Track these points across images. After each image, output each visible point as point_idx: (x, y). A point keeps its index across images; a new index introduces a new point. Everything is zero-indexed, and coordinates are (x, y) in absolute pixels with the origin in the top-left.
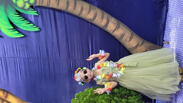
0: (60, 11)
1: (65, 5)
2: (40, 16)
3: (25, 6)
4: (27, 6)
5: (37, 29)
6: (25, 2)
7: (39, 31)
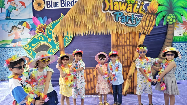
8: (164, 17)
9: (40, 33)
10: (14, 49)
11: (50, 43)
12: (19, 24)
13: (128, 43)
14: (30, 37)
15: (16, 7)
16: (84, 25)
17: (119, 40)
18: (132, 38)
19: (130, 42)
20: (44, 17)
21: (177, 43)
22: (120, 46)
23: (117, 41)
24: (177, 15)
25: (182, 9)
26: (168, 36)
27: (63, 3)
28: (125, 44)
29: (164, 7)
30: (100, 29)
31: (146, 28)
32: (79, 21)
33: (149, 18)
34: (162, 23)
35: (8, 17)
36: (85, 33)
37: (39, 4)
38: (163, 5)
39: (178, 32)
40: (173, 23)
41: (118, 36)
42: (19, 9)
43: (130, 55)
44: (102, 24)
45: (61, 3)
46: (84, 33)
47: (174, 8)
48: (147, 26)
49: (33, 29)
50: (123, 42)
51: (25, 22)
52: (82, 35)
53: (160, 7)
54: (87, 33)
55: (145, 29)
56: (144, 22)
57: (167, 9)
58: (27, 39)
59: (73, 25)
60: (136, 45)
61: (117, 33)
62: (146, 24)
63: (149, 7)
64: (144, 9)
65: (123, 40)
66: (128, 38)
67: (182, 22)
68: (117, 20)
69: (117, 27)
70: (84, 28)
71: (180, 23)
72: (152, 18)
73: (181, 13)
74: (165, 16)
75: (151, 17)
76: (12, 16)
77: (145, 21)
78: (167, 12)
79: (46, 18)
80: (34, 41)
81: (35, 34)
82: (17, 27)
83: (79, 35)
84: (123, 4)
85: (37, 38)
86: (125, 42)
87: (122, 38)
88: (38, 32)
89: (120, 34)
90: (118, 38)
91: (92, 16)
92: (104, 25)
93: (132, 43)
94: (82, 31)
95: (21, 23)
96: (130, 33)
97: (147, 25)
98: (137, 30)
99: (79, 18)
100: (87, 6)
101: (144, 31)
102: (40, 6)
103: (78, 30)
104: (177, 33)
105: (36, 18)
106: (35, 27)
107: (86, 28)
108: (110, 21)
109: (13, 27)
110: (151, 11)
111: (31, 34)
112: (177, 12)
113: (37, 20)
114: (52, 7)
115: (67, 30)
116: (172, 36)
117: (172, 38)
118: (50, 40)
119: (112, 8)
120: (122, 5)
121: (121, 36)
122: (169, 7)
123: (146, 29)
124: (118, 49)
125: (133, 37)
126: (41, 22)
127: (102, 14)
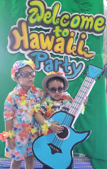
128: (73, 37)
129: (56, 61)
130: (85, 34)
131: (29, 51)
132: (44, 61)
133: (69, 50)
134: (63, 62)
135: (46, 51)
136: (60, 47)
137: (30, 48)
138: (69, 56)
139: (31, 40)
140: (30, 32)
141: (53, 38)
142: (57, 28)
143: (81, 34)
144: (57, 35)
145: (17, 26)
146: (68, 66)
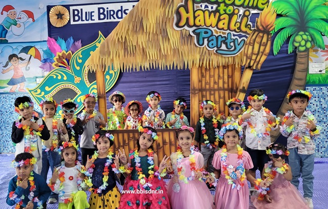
0: (293, 72)
1: (299, 77)
2: (287, 55)
3: (297, 42)
4: (297, 45)
5: (275, 52)
6: (300, 43)
7: (273, 54)
8: (289, 38)
9: (60, 66)
10: (12, 96)
11: (77, 85)
12: (21, 51)
13: (221, 85)
14: (41, 76)
15: (17, 20)
16: (142, 51)
17: (204, 79)
18: (228, 76)
19: (224, 82)
20: (69, 39)
21: (314, 87)
22: (205, 90)
23: (200, 81)
24: (313, 35)
25: (324, 23)
26: (298, 74)
27: (103, 13)
28: (216, 86)
29: (290, 19)
30: (170, 58)
31: (254, 57)
32: (134, 45)
33: (258, 40)
34: (286, 49)
35: (3, 39)
36: (144, 67)
37: (60, 16)
38: (287, 16)
39: (317, 65)
40: (307, 50)
41: (202, 73)
42: (22, 24)
43: (224, 107)
44: (174, 50)
45: (99, 14)
46: (141, 67)
47: (308, 21)
48: (255, 54)
49: (48, 61)
50: (212, 84)
51: (32, 47)
52: (138, 70)
53: (281, 19)
54: (147, 66)
55: (251, 59)
56: (251, 48)
57: (294, 23)
58: (37, 78)
59: (122, 53)
60: (235, 89)
61: (201, 67)
62: (255, 50)
63: (259, 20)
64: (249, 23)
65: (212, 79)
66: (221, 75)
67: (323, 46)
68: (201, 42)
69: (201, 56)
70: (141, 57)
71: (319, 49)
72: (265, 40)
73: (322, 31)
74: (291, 36)
75: (263, 37)
76: (10, 37)
77: (252, 44)
78: (294, 29)
79: (72, 40)
80: (49, 81)
81: (51, 70)
82: (19, 57)
83: (132, 69)
84: (212, 14)
85: (55, 77)
86: (215, 83)
87: (210, 75)
88: (56, 65)
89: (206, 69)
90: (202, 76)
91: (156, 37)
92: (177, 51)
93: (228, 86)
94: (139, 62)
95: (26, 50)
96: (224, 67)
97: (256, 52)
98: (237, 61)
99: (132, 40)
100: (148, 19)
101: (250, 63)
102: (62, 18)
103: (132, 61)
104: (314, 68)
105: (54, 40)
106: (52, 57)
107: (145, 57)
108: (187, 45)
109: (12, 57)
110: (263, 26)
111: (44, 68)
112: (314, 28)
113: (56, 43)
114: (82, 20)
115: (112, 60)
116: (304, 74)
117: (304, 77)
118: (77, 80)
119: (191, 23)
120: (209, 16)
121: (208, 73)
122: (299, 20)
123: (253, 60)
124: (203, 96)
125: (230, 74)
126: (62, 48)
127: (174, 34)
128: (237, 14)
129: (220, 37)
130: (249, 11)
131: (194, 28)
132: (208, 38)
133: (232, 26)
134: (226, 38)
135: (210, 28)
136: (224, 24)
137: (195, 25)
138: (232, 33)
139: (196, 17)
140: (195, 9)
141: (218, 14)
142: (222, 5)
143: (245, 11)
144: (222, 12)
145: (183, 3)
146: (230, 43)
